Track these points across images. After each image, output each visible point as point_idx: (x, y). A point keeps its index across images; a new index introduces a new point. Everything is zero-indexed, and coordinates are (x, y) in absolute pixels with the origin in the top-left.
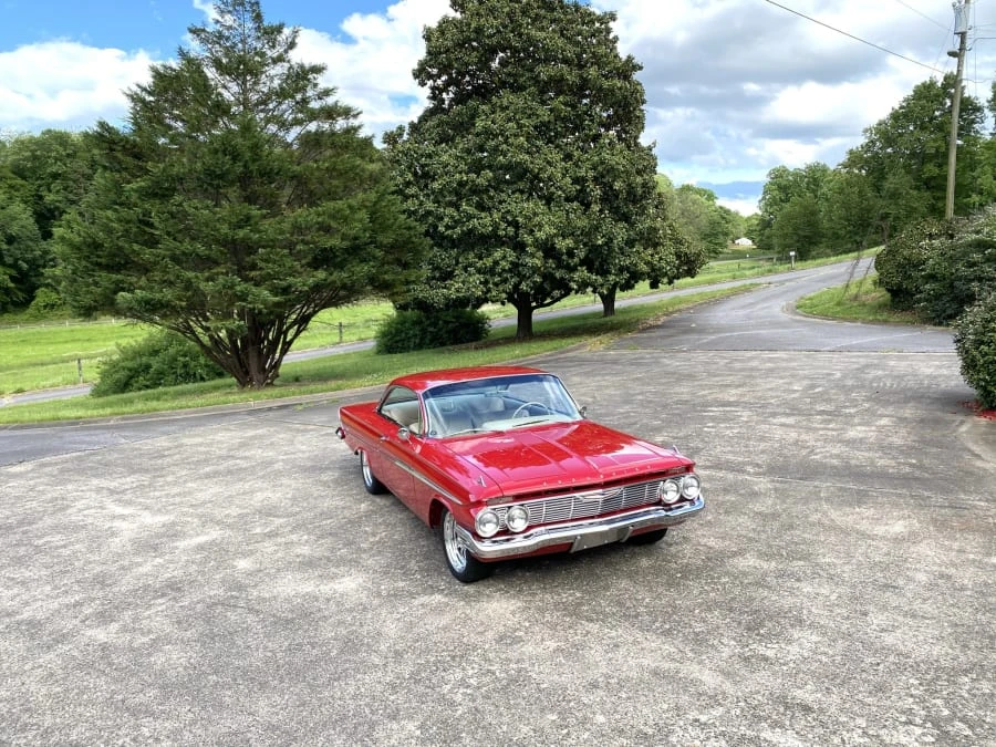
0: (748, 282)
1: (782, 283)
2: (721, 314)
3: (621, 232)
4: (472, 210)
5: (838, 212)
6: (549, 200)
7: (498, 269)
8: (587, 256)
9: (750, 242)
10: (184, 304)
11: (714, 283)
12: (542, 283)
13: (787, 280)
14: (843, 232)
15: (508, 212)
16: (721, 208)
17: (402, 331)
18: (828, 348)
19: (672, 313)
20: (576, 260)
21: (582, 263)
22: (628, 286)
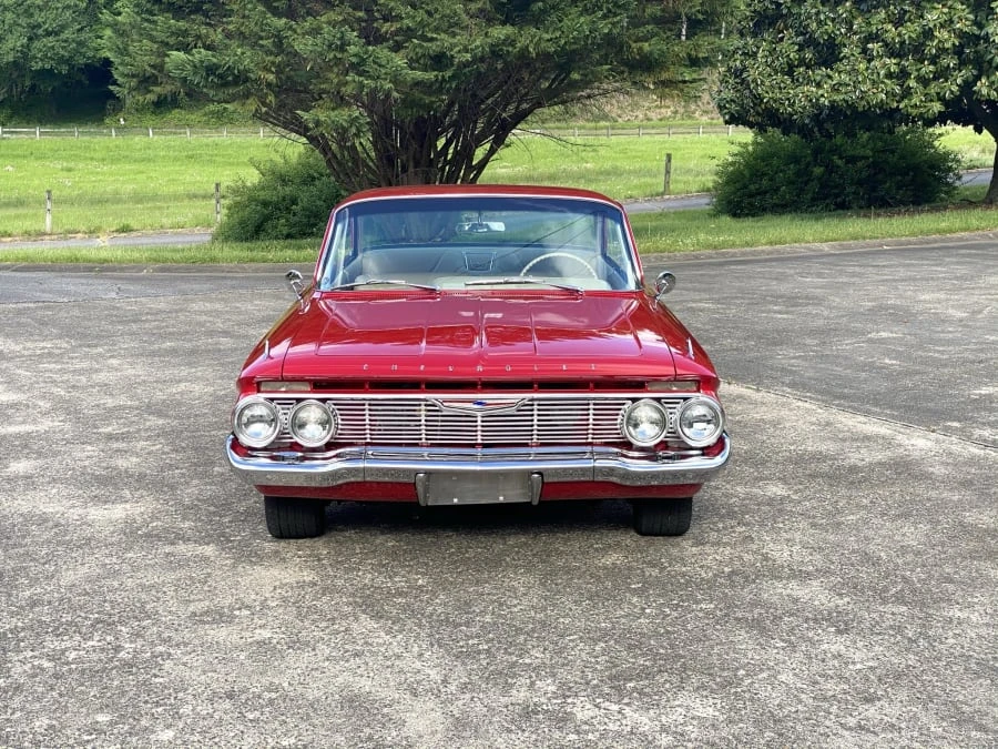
10: (271, 77)
17: (764, 174)
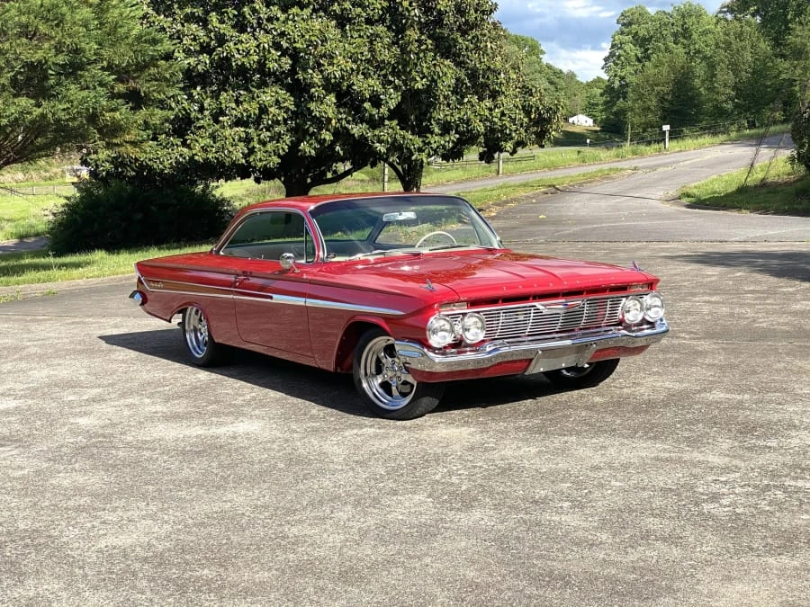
0: (606, 167)
1: (653, 168)
2: (577, 205)
3: (449, 74)
4: (227, 29)
5: (725, 77)
6: (342, 21)
7: (266, 121)
8: (399, 105)
9: (590, 121)
11: (556, 168)
12: (333, 143)
13: (659, 166)
14: (729, 106)
15: (282, 34)
16: (549, 67)
18: (737, 239)
19: (506, 202)
20: (383, 110)
21: (393, 114)
22: (453, 154)
